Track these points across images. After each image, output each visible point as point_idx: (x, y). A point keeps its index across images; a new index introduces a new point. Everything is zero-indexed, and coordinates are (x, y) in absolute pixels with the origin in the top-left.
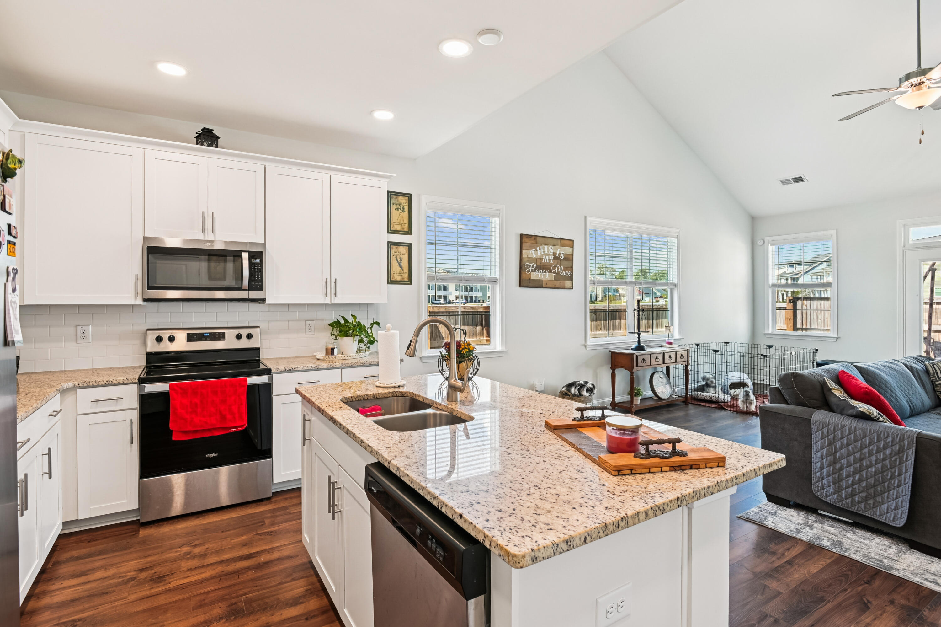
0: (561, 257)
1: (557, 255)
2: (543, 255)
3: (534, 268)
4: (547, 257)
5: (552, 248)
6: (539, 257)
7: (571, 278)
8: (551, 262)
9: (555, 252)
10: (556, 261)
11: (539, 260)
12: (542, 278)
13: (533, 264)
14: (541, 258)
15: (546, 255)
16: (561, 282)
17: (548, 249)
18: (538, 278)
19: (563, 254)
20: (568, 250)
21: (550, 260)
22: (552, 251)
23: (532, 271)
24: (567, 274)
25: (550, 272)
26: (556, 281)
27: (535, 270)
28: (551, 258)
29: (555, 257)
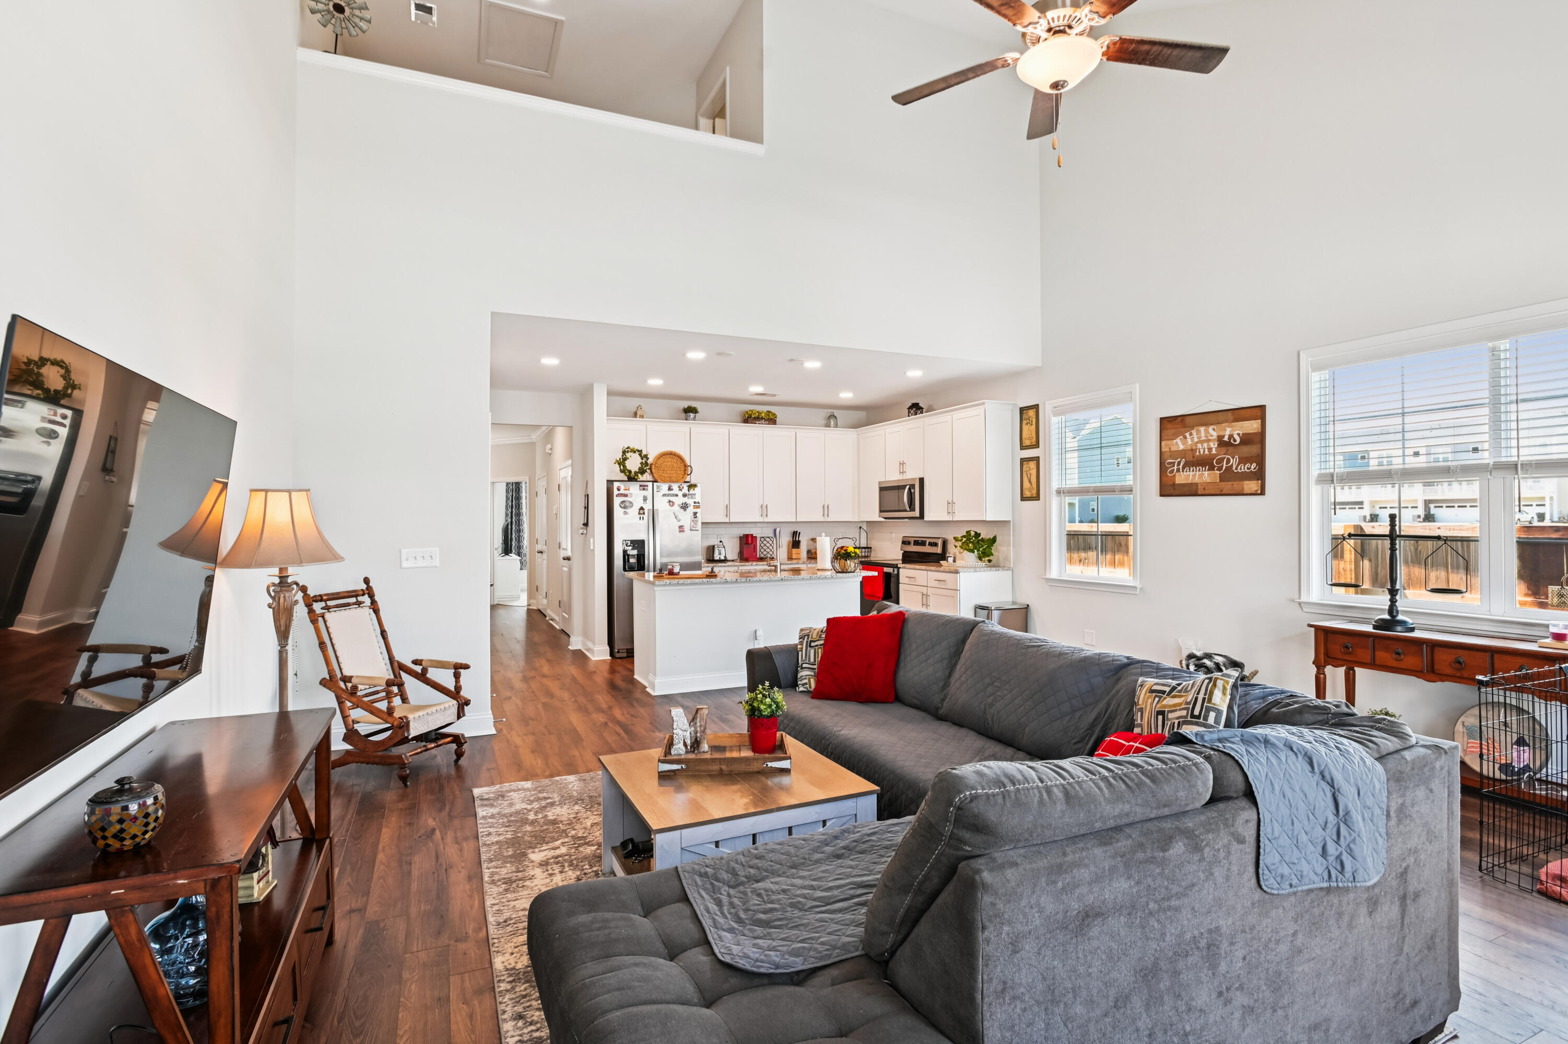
0: (1235, 441)
1: (1226, 439)
2: (1197, 442)
3: (1181, 467)
4: (1205, 445)
5: (1214, 430)
6: (1189, 448)
7: (1260, 475)
8: (1214, 452)
9: (1221, 433)
10: (1223, 450)
11: (1190, 452)
12: (1197, 480)
13: (1179, 460)
14: (1194, 448)
15: (1202, 442)
16: (1235, 483)
17: (1207, 432)
18: (1189, 481)
19: (1239, 434)
20: (1252, 426)
21: (1210, 449)
22: (1215, 434)
23: (1178, 470)
24: (1248, 469)
25: (1212, 468)
26: (1223, 484)
27: (1183, 468)
28: (1214, 445)
29: (1222, 443)
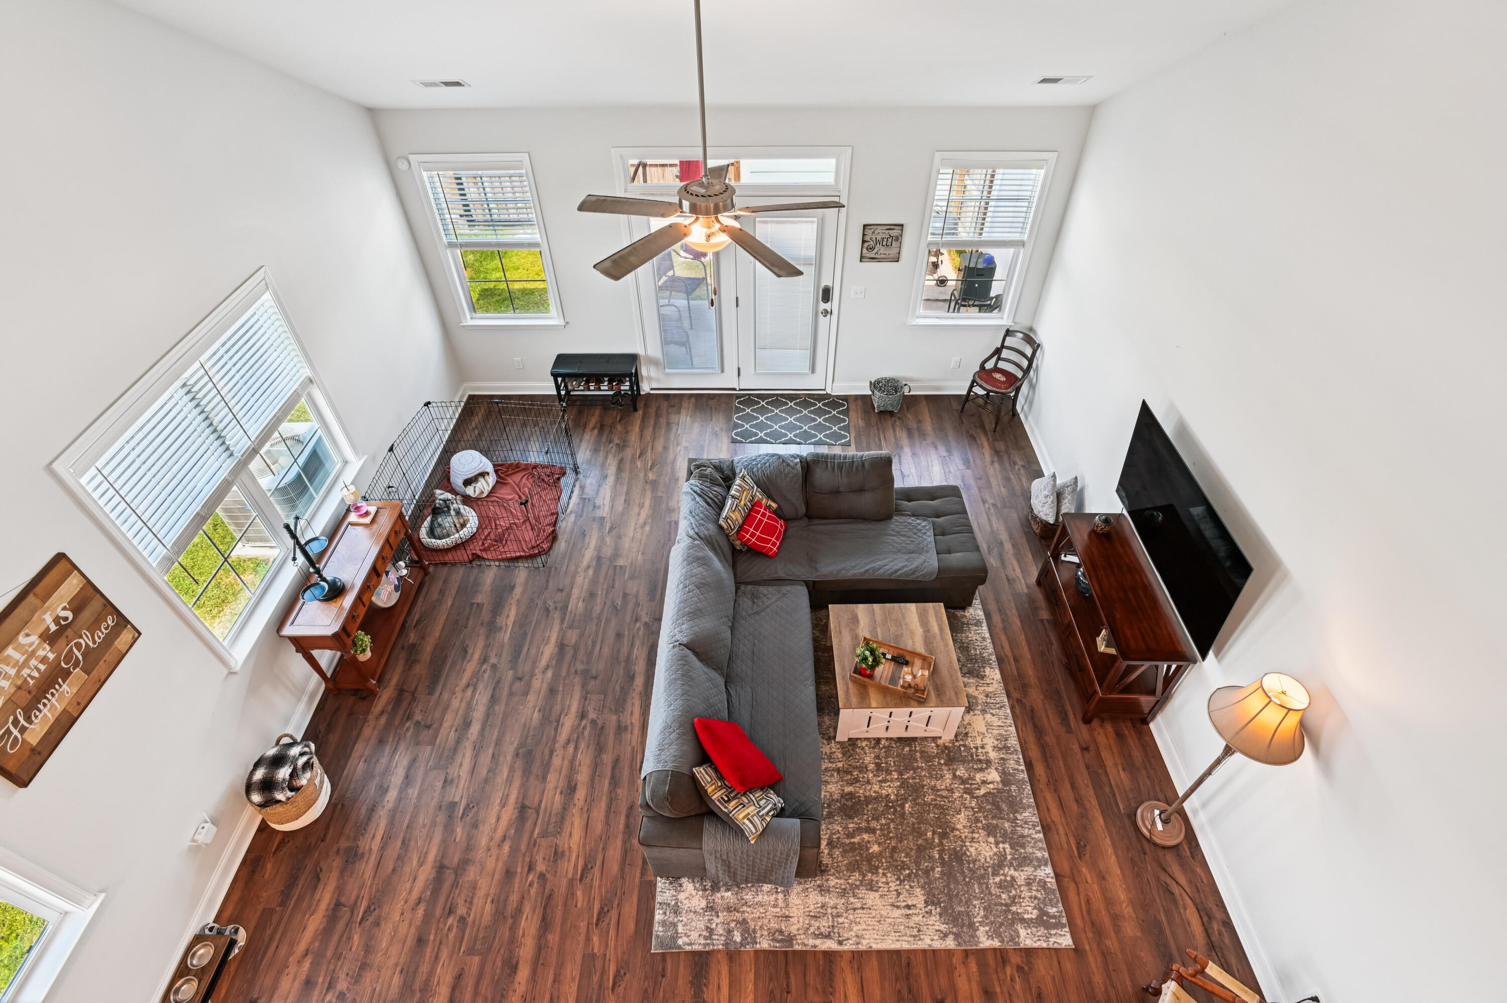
0: (66, 619)
1: (53, 628)
2: (18, 672)
3: (22, 722)
4: (33, 662)
5: (27, 635)
6: (13, 690)
7: (123, 622)
8: (51, 656)
9: (41, 629)
10: (62, 642)
11: (19, 692)
12: (59, 708)
13: (11, 719)
14: (19, 682)
15: (25, 664)
16: (106, 657)
17: (19, 648)
18: (52, 720)
19: (64, 609)
20: (71, 587)
21: (44, 660)
22: (34, 639)
23: (23, 730)
24: (106, 629)
25: (66, 674)
26: (94, 672)
27: (28, 719)
28: (46, 651)
29: (50, 638)
